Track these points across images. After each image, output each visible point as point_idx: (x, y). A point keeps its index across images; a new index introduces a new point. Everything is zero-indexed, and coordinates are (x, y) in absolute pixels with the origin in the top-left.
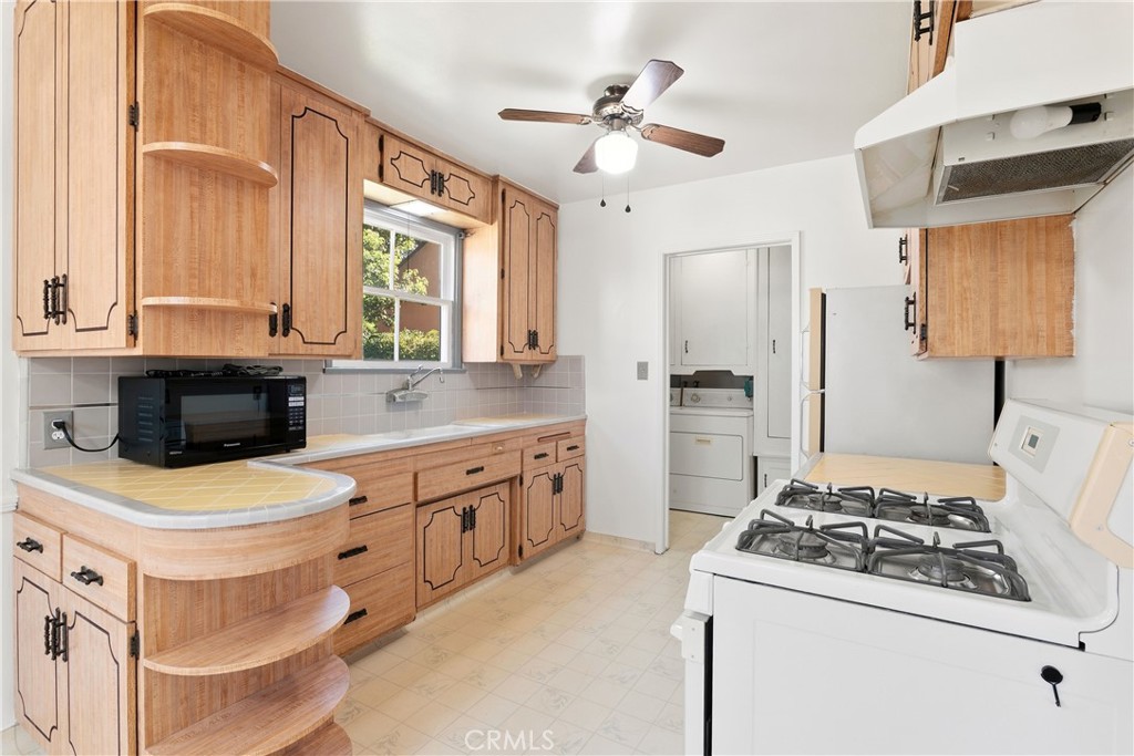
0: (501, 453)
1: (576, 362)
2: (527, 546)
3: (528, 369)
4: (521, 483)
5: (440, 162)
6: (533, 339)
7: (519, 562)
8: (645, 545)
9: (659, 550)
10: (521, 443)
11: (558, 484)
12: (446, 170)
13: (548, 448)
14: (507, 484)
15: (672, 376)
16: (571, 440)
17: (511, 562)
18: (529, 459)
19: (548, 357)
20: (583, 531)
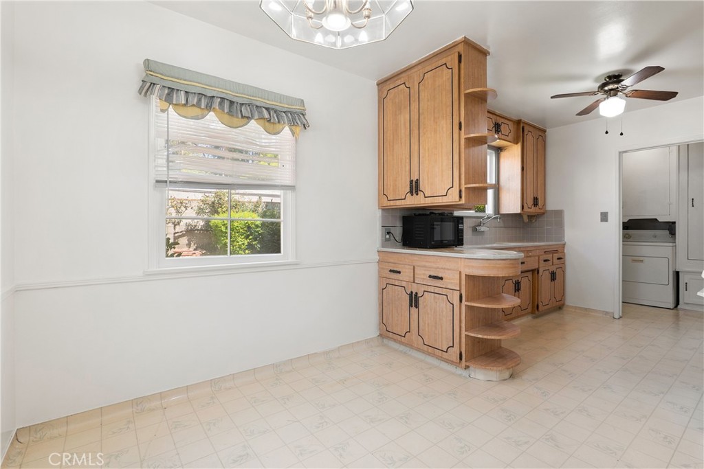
0: (530, 256)
1: (559, 214)
2: (540, 304)
3: (531, 217)
4: (538, 273)
5: (498, 118)
6: (536, 202)
7: (537, 312)
8: (607, 313)
9: (617, 316)
10: (537, 253)
11: (553, 276)
12: (500, 121)
13: (549, 257)
14: (531, 273)
15: (623, 223)
16: (558, 254)
17: (532, 312)
18: (541, 262)
19: (542, 211)
20: (563, 305)
